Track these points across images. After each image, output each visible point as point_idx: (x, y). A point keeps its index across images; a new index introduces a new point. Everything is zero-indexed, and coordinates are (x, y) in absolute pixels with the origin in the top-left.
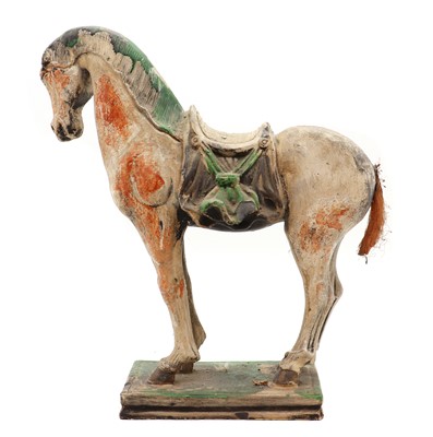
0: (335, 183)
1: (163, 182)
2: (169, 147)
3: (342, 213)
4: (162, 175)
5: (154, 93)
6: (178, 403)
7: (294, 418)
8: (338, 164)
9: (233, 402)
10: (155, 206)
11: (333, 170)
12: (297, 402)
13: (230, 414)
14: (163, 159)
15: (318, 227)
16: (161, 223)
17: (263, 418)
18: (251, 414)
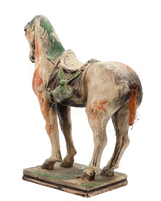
0: (103, 89)
1: (42, 82)
2: (49, 67)
3: (104, 103)
4: (43, 79)
5: (50, 43)
6: (40, 177)
7: (77, 194)
8: (107, 80)
9: (57, 182)
10: (41, 92)
11: (104, 82)
12: (79, 187)
13: (56, 187)
14: (44, 72)
15: (95, 108)
16: (43, 99)
17: (66, 191)
18: (63, 188)
